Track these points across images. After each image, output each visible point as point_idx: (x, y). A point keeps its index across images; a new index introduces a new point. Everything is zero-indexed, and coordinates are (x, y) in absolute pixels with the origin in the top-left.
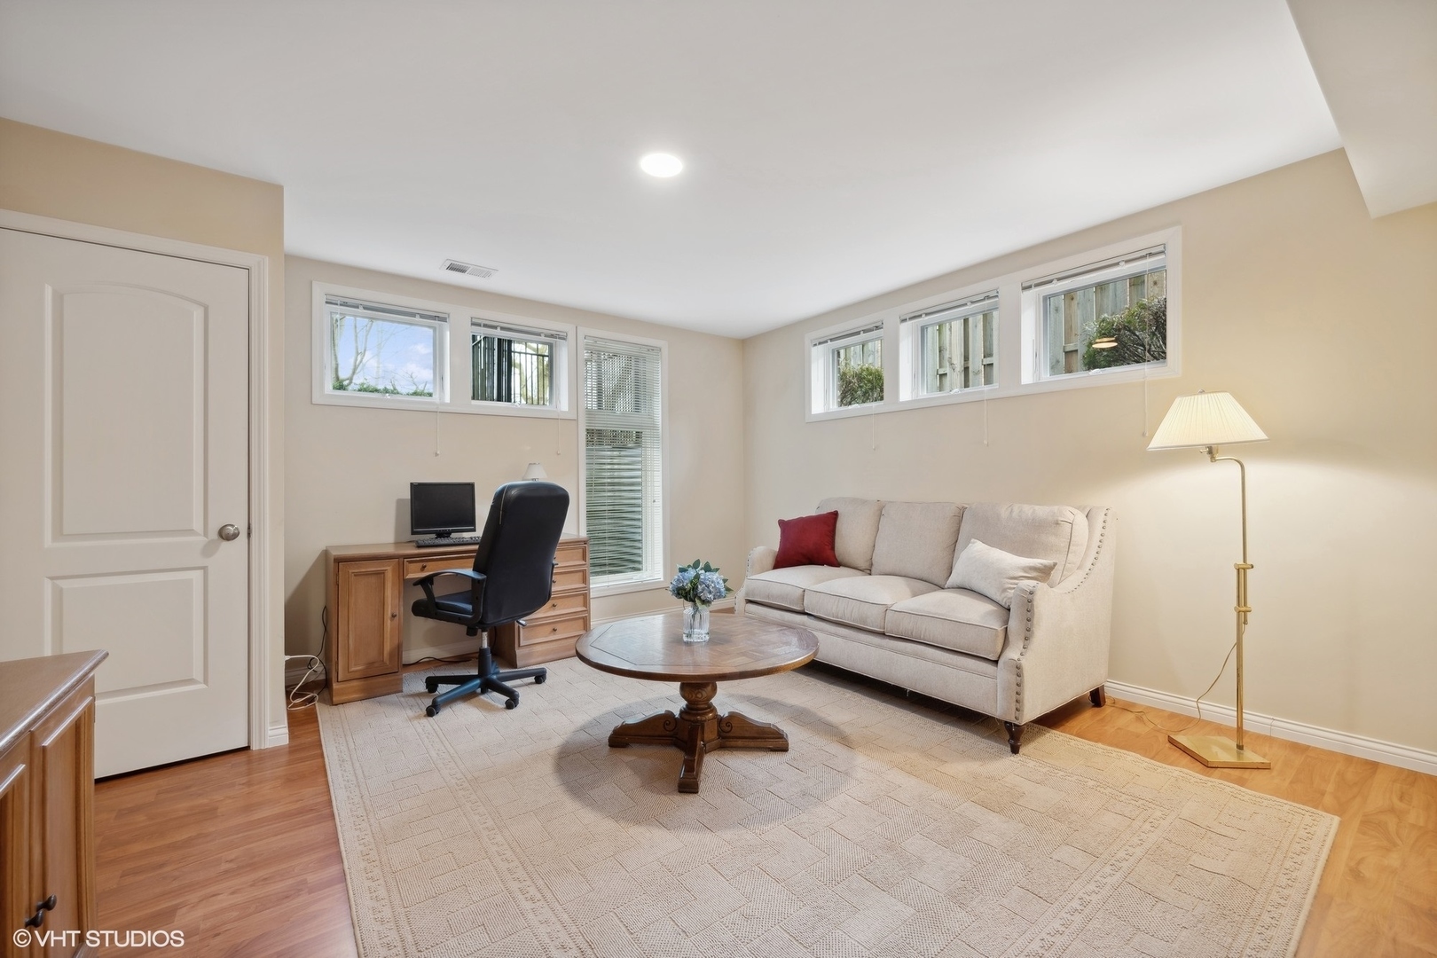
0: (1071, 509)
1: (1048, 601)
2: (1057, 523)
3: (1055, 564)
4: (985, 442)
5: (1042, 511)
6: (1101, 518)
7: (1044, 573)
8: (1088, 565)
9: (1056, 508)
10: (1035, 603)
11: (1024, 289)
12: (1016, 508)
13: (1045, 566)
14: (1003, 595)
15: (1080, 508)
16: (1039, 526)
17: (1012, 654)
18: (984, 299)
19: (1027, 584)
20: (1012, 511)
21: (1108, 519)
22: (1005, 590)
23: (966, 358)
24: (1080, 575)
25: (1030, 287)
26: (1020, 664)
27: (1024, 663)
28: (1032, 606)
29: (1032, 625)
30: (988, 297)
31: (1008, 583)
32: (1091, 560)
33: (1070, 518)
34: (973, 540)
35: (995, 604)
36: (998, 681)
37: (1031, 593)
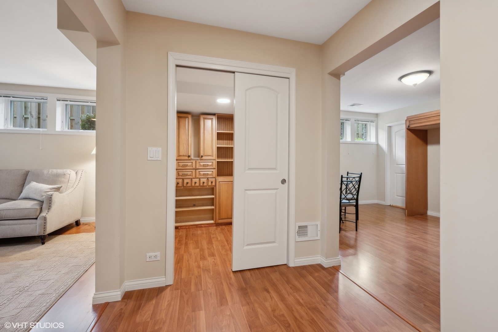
0: (70, 170)
1: (57, 197)
2: (65, 174)
3: (62, 186)
4: (41, 148)
5: (60, 171)
6: (81, 172)
7: (58, 189)
8: (75, 186)
9: (65, 170)
10: (53, 198)
11: (58, 100)
12: (50, 171)
13: (58, 187)
14: (42, 198)
15: (74, 170)
16: (58, 176)
17: (43, 214)
18: (41, 99)
19: (50, 193)
20: (49, 171)
21: (83, 173)
22: (43, 196)
23: (39, 113)
24: (72, 189)
25: (60, 100)
26: (46, 217)
27: (47, 216)
28: (52, 199)
29: (51, 205)
30: (43, 99)
31: (44, 194)
32: (76, 184)
33: (69, 172)
34: (32, 182)
35: (38, 201)
36: (37, 224)
37: (52, 195)
